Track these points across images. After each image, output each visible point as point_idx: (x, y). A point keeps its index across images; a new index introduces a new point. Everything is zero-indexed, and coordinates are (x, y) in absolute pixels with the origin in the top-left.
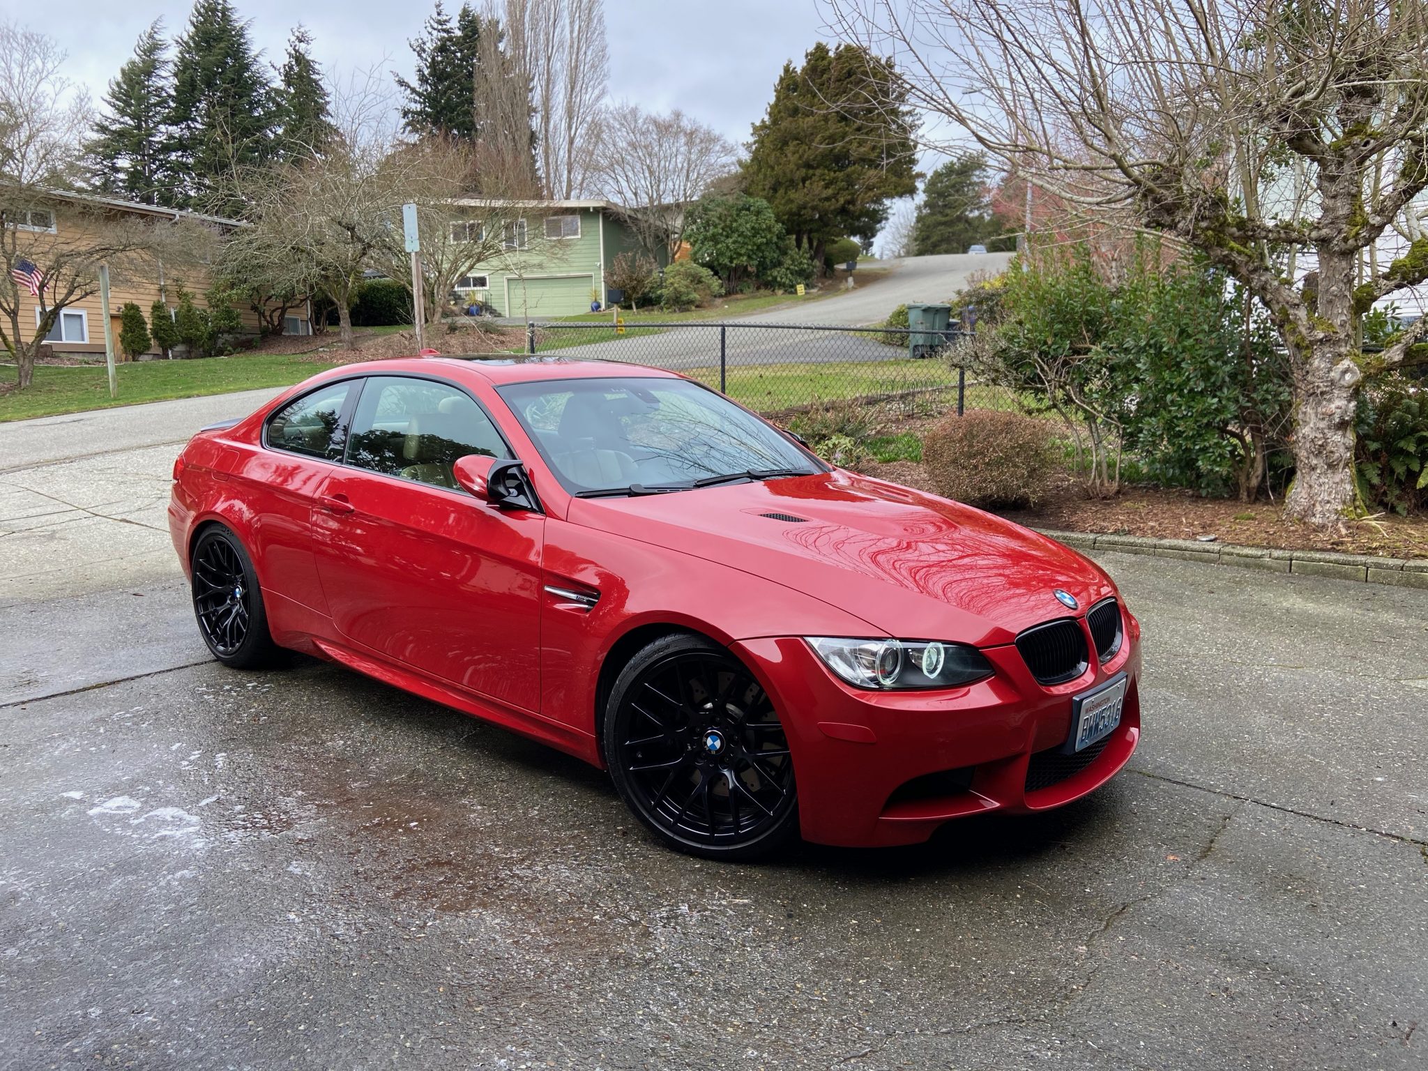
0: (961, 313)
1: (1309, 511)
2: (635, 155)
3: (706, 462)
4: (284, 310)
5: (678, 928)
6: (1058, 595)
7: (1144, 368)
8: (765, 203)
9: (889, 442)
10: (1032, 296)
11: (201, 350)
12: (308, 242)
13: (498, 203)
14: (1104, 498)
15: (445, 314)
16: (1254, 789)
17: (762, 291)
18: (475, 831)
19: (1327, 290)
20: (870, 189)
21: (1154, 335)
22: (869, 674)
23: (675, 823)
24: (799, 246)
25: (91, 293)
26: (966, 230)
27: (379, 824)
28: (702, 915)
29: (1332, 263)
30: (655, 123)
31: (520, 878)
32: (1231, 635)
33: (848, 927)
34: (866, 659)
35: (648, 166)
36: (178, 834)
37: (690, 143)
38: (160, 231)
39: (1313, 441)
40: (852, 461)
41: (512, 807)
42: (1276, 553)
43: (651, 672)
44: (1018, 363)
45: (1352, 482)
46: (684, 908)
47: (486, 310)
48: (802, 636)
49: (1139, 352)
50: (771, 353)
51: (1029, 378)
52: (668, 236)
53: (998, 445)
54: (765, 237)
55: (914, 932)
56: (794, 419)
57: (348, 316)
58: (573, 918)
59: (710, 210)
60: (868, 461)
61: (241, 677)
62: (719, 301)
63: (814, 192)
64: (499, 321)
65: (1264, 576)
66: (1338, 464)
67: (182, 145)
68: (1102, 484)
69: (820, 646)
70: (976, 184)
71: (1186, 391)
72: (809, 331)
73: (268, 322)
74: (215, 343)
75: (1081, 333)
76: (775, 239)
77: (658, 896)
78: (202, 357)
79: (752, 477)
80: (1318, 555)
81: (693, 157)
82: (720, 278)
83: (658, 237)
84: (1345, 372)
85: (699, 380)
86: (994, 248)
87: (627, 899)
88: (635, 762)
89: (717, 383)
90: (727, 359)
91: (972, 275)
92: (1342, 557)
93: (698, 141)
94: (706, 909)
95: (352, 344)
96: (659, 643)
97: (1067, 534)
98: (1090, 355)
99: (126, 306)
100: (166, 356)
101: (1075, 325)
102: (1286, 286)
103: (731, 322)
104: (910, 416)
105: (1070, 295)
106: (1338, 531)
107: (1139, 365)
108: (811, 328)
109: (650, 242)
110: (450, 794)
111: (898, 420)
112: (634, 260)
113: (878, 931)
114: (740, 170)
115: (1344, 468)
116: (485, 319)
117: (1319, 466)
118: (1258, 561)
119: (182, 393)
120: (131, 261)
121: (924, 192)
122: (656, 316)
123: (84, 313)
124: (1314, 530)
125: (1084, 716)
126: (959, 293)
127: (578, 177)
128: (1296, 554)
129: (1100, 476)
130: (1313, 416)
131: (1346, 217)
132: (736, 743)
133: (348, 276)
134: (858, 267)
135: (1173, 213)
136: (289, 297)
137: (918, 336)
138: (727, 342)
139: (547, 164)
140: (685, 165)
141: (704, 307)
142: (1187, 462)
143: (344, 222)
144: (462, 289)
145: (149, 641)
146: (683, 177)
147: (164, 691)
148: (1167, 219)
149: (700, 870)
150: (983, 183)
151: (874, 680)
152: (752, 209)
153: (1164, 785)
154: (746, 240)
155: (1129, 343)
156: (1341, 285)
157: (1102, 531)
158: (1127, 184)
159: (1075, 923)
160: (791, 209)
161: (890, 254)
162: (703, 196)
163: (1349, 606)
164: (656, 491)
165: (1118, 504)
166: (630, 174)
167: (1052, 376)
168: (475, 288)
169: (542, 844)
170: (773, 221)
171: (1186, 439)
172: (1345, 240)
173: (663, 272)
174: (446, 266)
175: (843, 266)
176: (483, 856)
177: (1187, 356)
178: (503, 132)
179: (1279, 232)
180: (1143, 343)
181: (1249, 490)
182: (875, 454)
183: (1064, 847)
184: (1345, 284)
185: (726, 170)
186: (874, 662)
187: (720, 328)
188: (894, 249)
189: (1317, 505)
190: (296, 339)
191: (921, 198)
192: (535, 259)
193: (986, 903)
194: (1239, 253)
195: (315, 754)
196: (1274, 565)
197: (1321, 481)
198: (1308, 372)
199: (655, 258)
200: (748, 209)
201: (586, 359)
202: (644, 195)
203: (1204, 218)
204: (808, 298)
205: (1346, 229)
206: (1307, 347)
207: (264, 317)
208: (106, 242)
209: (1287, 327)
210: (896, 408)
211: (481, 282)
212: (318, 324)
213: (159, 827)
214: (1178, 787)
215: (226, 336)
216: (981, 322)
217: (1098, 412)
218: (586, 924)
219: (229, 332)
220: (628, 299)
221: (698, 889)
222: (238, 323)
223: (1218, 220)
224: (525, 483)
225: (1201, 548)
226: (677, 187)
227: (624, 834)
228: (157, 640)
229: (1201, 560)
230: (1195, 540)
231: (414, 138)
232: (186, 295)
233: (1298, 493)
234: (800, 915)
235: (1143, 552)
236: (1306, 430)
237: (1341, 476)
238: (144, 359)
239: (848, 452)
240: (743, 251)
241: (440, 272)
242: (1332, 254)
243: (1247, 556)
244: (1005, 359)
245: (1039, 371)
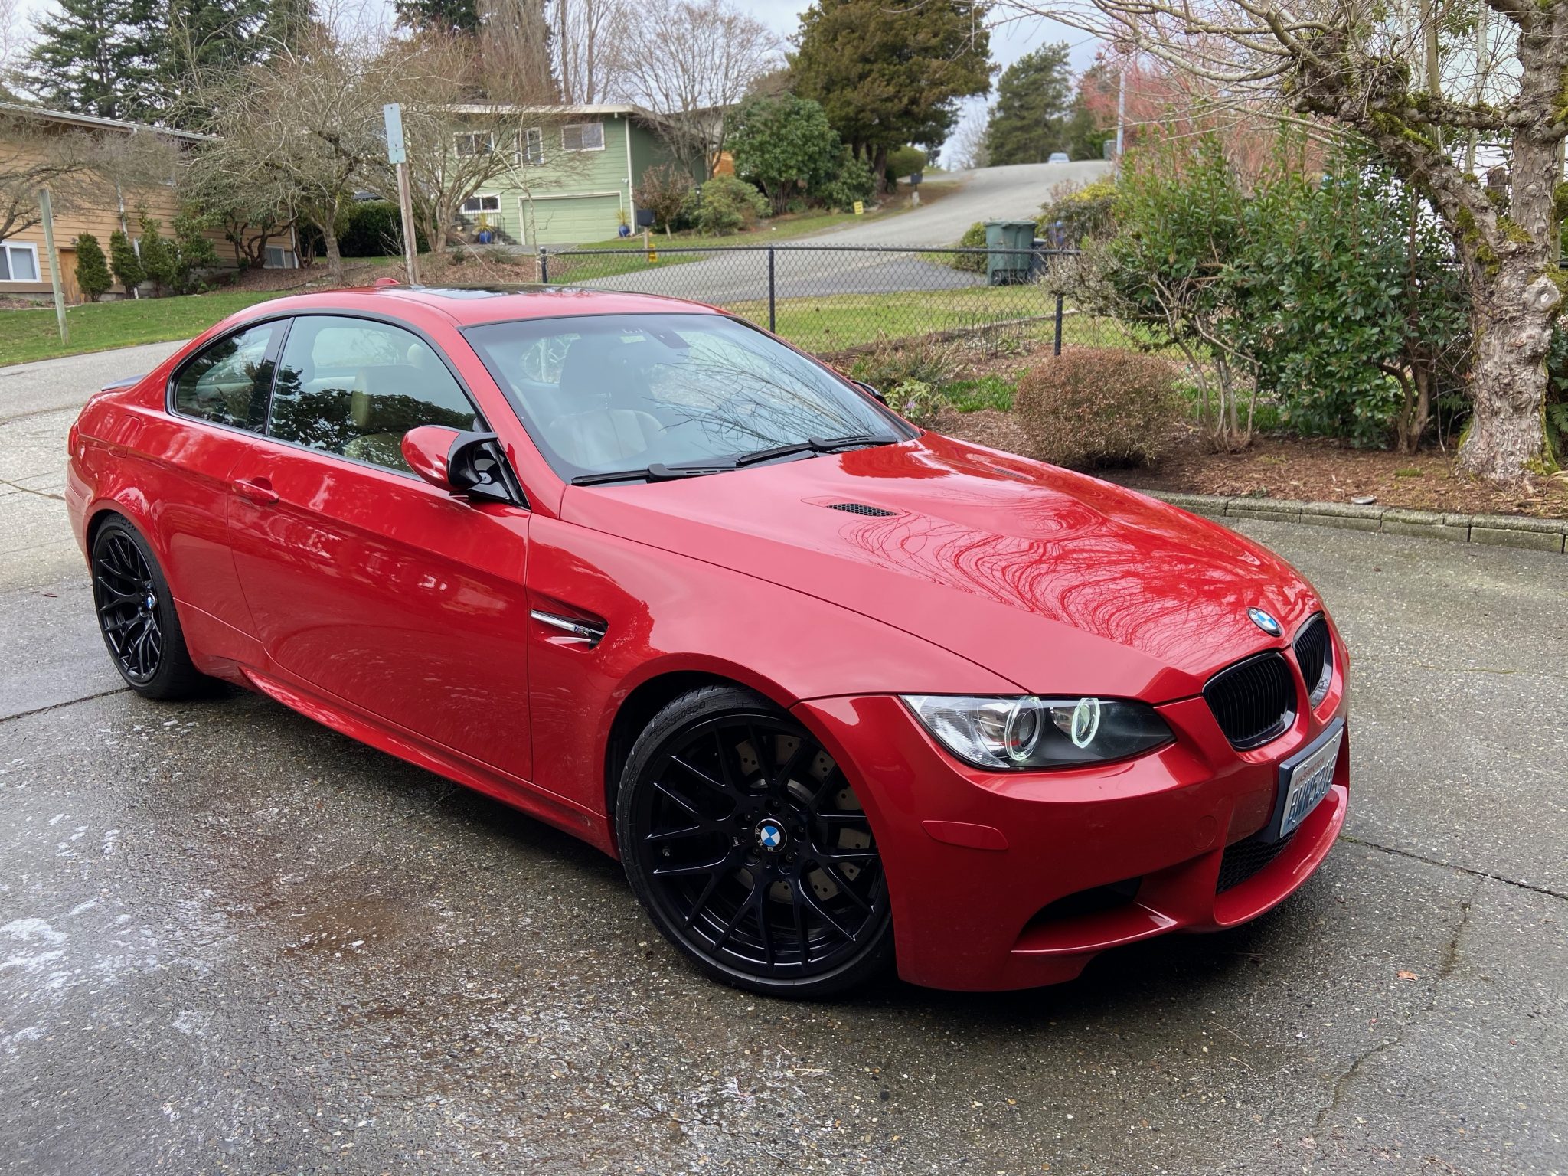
0: (1047, 231)
1: (1488, 465)
2: (666, 49)
3: (752, 424)
4: (264, 239)
5: (724, 1123)
6: (1254, 617)
7: (1289, 291)
8: (817, 105)
9: (969, 387)
10: (1151, 203)
11: (171, 287)
12: (284, 158)
13: (505, 110)
14: (1234, 452)
15: (450, 242)
16: (1490, 857)
17: (815, 210)
18: (441, 953)
19: (1523, 189)
20: (935, 84)
21: (1302, 250)
22: (997, 746)
23: (719, 947)
24: (856, 156)
25: (35, 222)
26: (1045, 136)
27: (309, 945)
28: (758, 1099)
29: (1530, 155)
30: (689, 11)
31: (500, 1037)
32: (1414, 628)
33: (970, 1114)
34: (989, 724)
35: (681, 63)
36: (33, 962)
37: (729, 34)
38: (111, 147)
39: (1497, 378)
40: (927, 411)
41: (496, 912)
42: (1452, 518)
43: (681, 738)
44: (1132, 288)
45: (1540, 430)
46: (732, 1086)
47: (499, 236)
48: (896, 694)
49: (1282, 270)
50: (829, 281)
51: (1145, 306)
52: (705, 147)
53: (1109, 391)
54: (817, 145)
55: (1066, 1120)
56: (857, 361)
57: (336, 244)
58: (571, 1110)
59: (754, 115)
60: (947, 411)
61: (159, 711)
62: (765, 222)
63: (875, 91)
64: (513, 251)
65: (1438, 547)
66: (1526, 407)
67: (141, 50)
68: (1230, 435)
69: (924, 707)
70: (1056, 81)
71: (1340, 319)
72: (875, 253)
73: (246, 254)
74: (187, 280)
75: (1209, 249)
76: (828, 148)
77: (695, 1065)
78: (172, 295)
79: (816, 448)
80: (1502, 520)
81: (733, 51)
82: (766, 195)
83: (694, 148)
84: (1541, 292)
85: (744, 317)
86: (1078, 156)
87: (649, 1072)
88: (661, 862)
89: (765, 318)
90: (776, 289)
91: (1056, 188)
92: (1533, 523)
93: (738, 31)
94: (763, 1088)
95: (342, 277)
96: (692, 698)
97: (1192, 498)
98: (1220, 276)
99: (81, 237)
100: (131, 295)
101: (1201, 240)
102: (1473, 185)
103: (780, 245)
104: (995, 355)
105: (1194, 202)
106: (1523, 488)
107: (1282, 288)
108: (877, 250)
109: (684, 153)
110: (412, 891)
111: (980, 360)
112: (666, 174)
113: (1014, 1120)
114: (787, 65)
115: (1533, 412)
116: (496, 247)
117: (1503, 409)
118: (1429, 529)
119: (144, 339)
120: (78, 183)
121: (998, 90)
122: (693, 240)
123: (33, 247)
124: (1494, 489)
125: (1293, 790)
126: (1045, 206)
127: (600, 76)
128: (1477, 519)
129: (1229, 424)
130: (1498, 348)
131: (1552, 95)
132: (801, 837)
133: (333, 195)
134: (925, 180)
135: (1337, 90)
136: (267, 223)
137: (998, 256)
138: (776, 268)
139: (565, 64)
140: (724, 60)
141: (749, 230)
142: (1341, 407)
143: (326, 132)
144: (470, 212)
145: (51, 662)
146: (721, 74)
147: (55, 735)
148: (1329, 99)
149: (755, 1015)
150: (1065, 80)
151: (1002, 755)
152: (802, 112)
153: (1372, 856)
154: (797, 150)
155: (1271, 259)
156: (1541, 182)
157: (1234, 494)
158: (1280, 53)
159: (1291, 1096)
160: (848, 113)
161: (959, 166)
162: (746, 98)
163: (1549, 585)
164: (684, 473)
165: (1251, 459)
166: (660, 73)
167: (1174, 302)
168: (486, 211)
169: (533, 975)
170: (826, 128)
171: (1341, 379)
172: (1551, 124)
173: (700, 189)
174: (448, 185)
175: (907, 180)
176: (448, 999)
177: (1343, 275)
178: (513, 28)
179: (1469, 114)
180: (1288, 260)
181: (1409, 439)
182: (954, 402)
183: (1256, 962)
184: (1546, 181)
185: (771, 66)
186: (1003, 730)
187: (767, 252)
188: (964, 160)
189: (1499, 457)
190: (279, 273)
191: (994, 98)
192: (551, 175)
193: (1160, 1062)
194: (1416, 142)
195: (238, 829)
196: (1449, 533)
197: (1504, 428)
198: (1492, 293)
199: (691, 173)
200: (797, 113)
201: (613, 291)
202: (677, 98)
203: (1379, 96)
204: (867, 218)
205: (1551, 111)
206: (1492, 262)
207: (242, 247)
208: (48, 161)
209: (1465, 237)
210: (979, 344)
211: (491, 203)
212: (305, 254)
213: (9, 951)
214: (1391, 857)
215: (198, 270)
216: (1086, 237)
217: (1230, 347)
218: (590, 1120)
219: (202, 266)
220: (661, 221)
221: (752, 1051)
222: (211, 256)
223: (1396, 99)
224: (503, 466)
225: (1358, 514)
226: (714, 87)
227: (649, 955)
228: (62, 660)
229: (1358, 528)
230: (1350, 503)
231: (406, 34)
232: (150, 223)
233: (1474, 442)
234: (899, 1095)
235: (1286, 519)
236: (1488, 366)
237: (1529, 421)
238: (106, 299)
239: (923, 401)
240: (793, 163)
241: (441, 192)
242: (1532, 143)
243: (1415, 522)
244: (1116, 283)
245: (1158, 297)
